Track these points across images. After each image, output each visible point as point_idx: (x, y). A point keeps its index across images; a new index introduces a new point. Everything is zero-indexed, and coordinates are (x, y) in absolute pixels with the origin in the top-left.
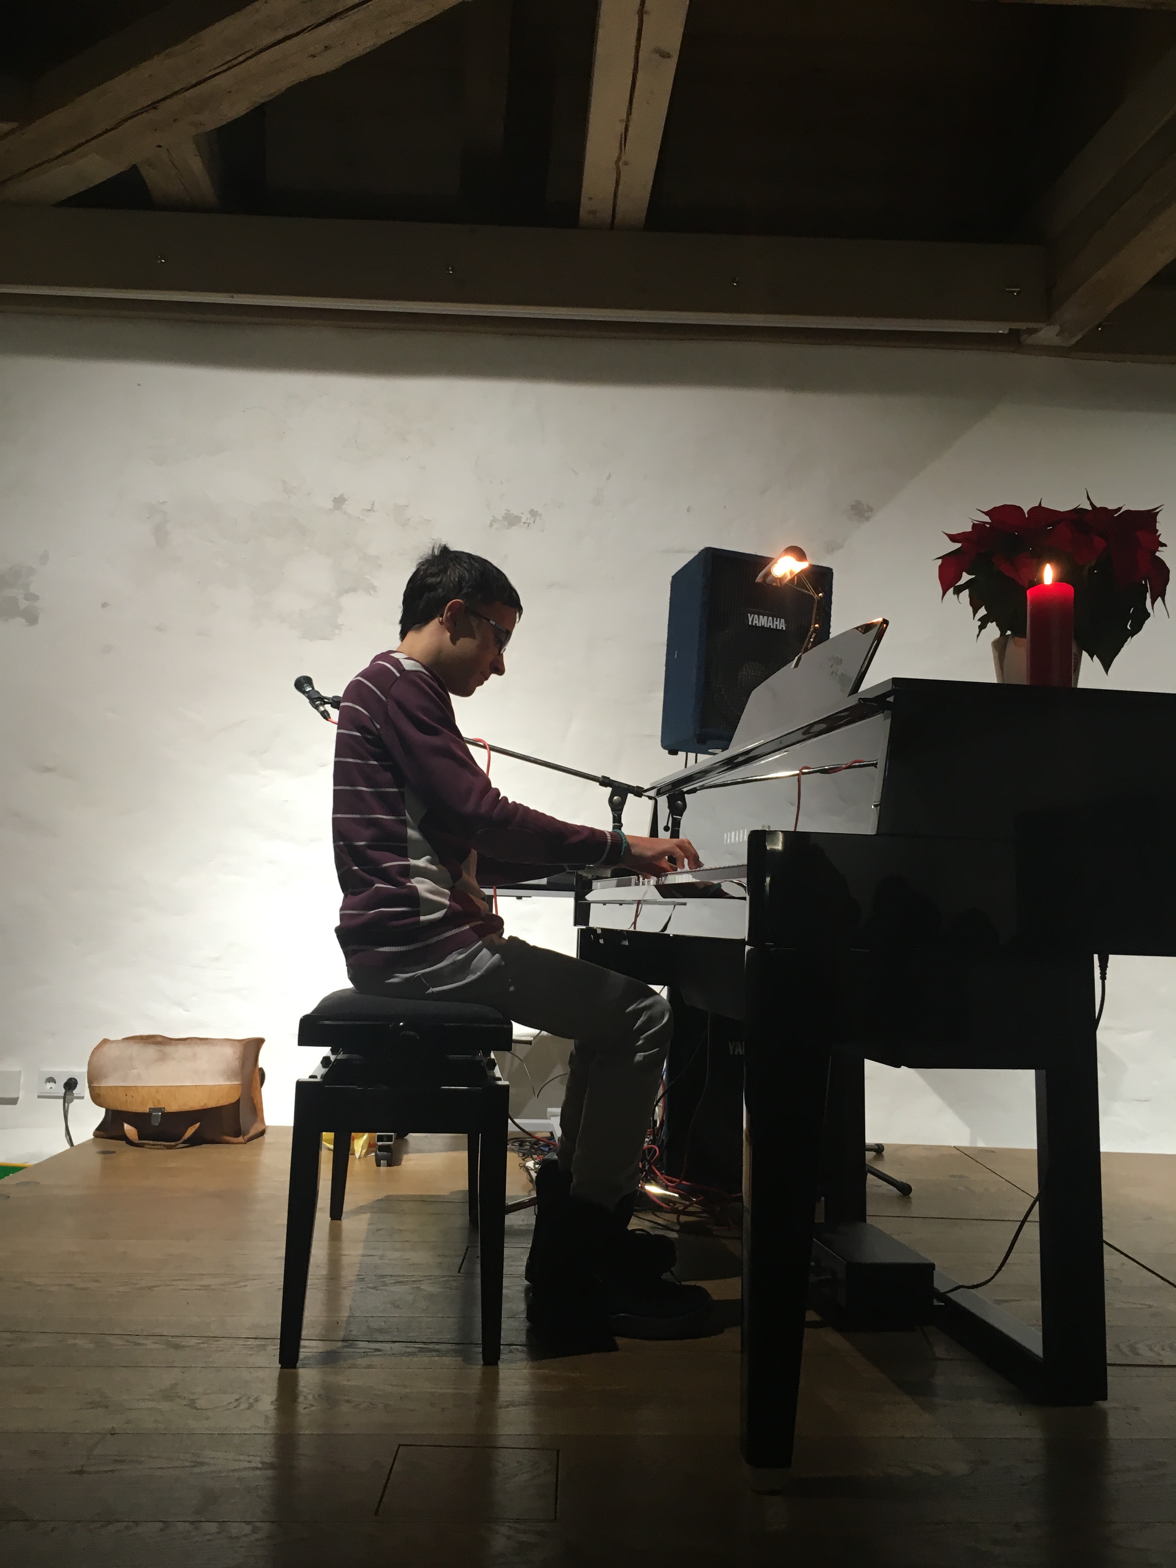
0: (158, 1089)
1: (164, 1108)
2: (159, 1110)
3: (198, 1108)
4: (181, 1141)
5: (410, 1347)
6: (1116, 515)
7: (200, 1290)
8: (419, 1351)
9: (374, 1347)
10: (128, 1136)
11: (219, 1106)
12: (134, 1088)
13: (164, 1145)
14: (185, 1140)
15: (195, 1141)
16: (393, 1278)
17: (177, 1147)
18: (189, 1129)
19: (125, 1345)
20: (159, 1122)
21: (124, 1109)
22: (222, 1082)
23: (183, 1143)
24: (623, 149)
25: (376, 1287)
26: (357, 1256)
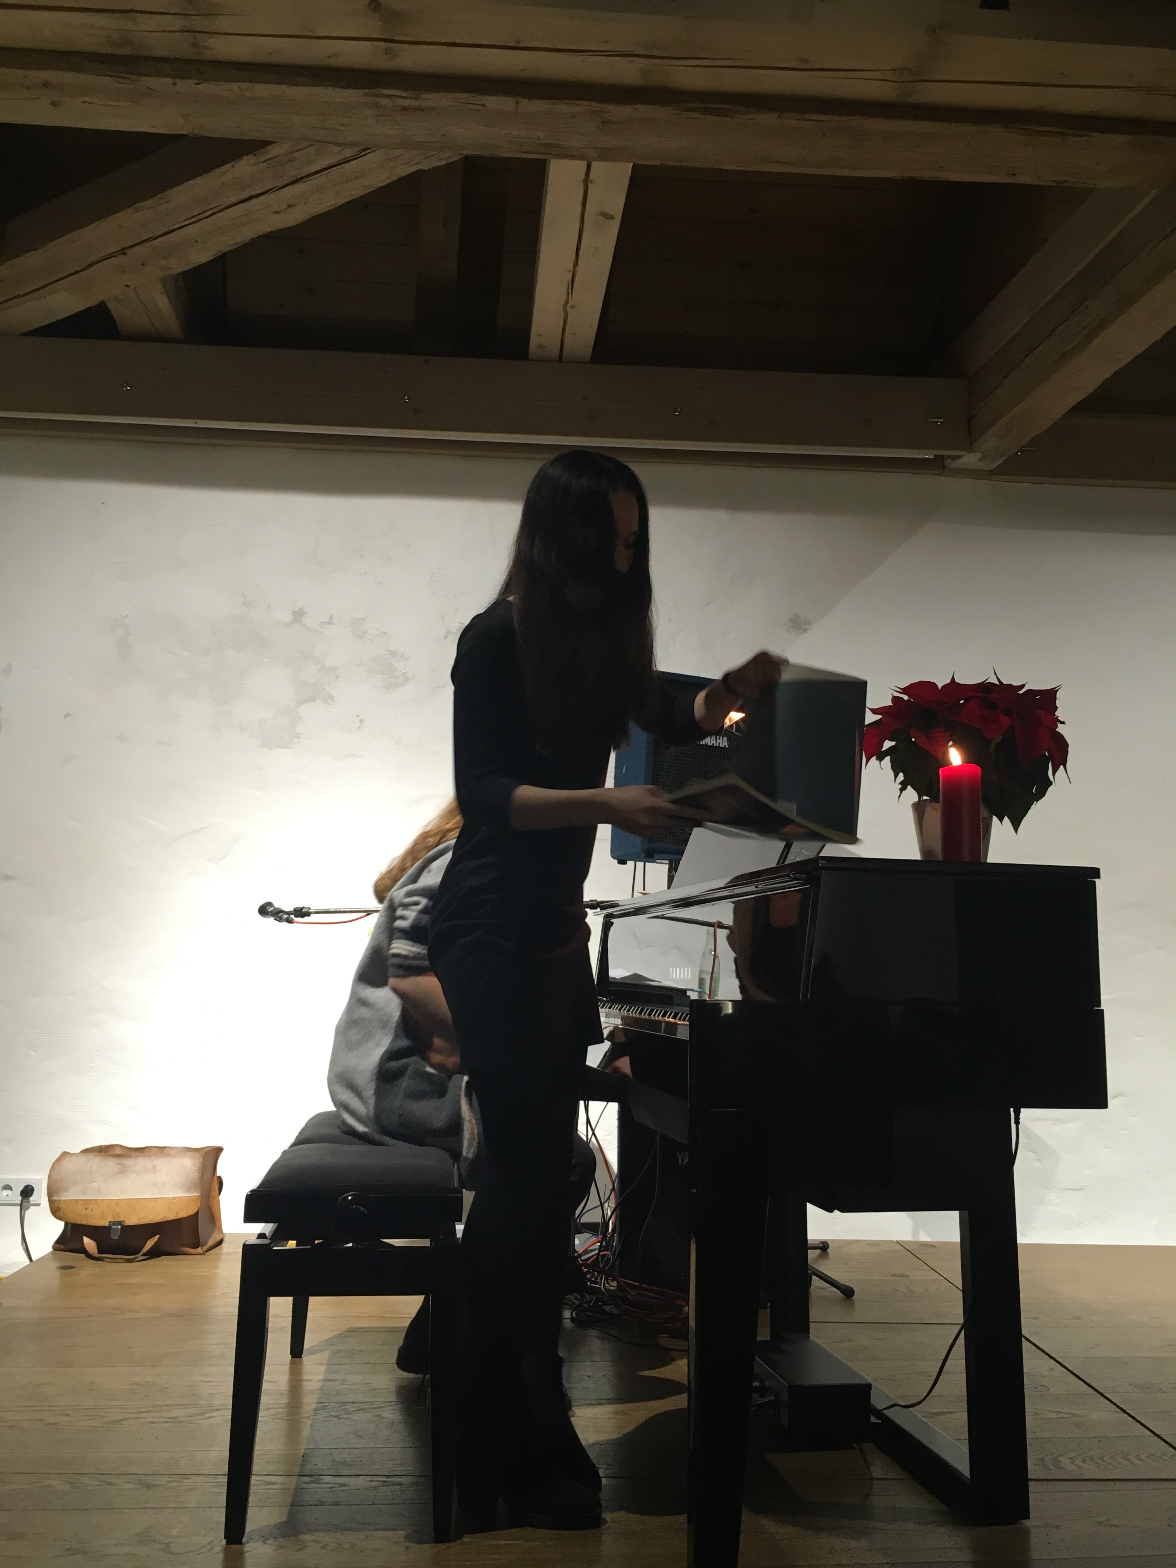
0: (118, 1202)
1: (124, 1221)
2: (119, 1223)
3: (158, 1221)
4: (141, 1254)
5: (372, 1481)
6: (1021, 692)
7: (167, 1422)
8: (383, 1486)
9: (338, 1482)
10: (88, 1250)
11: (179, 1218)
12: (94, 1201)
13: (123, 1259)
14: (145, 1253)
15: (154, 1254)
16: (354, 1405)
17: (136, 1260)
18: (148, 1241)
19: (98, 1485)
20: (119, 1235)
21: (84, 1222)
22: (181, 1194)
23: (142, 1256)
24: (570, 295)
25: (338, 1415)
26: (319, 1381)
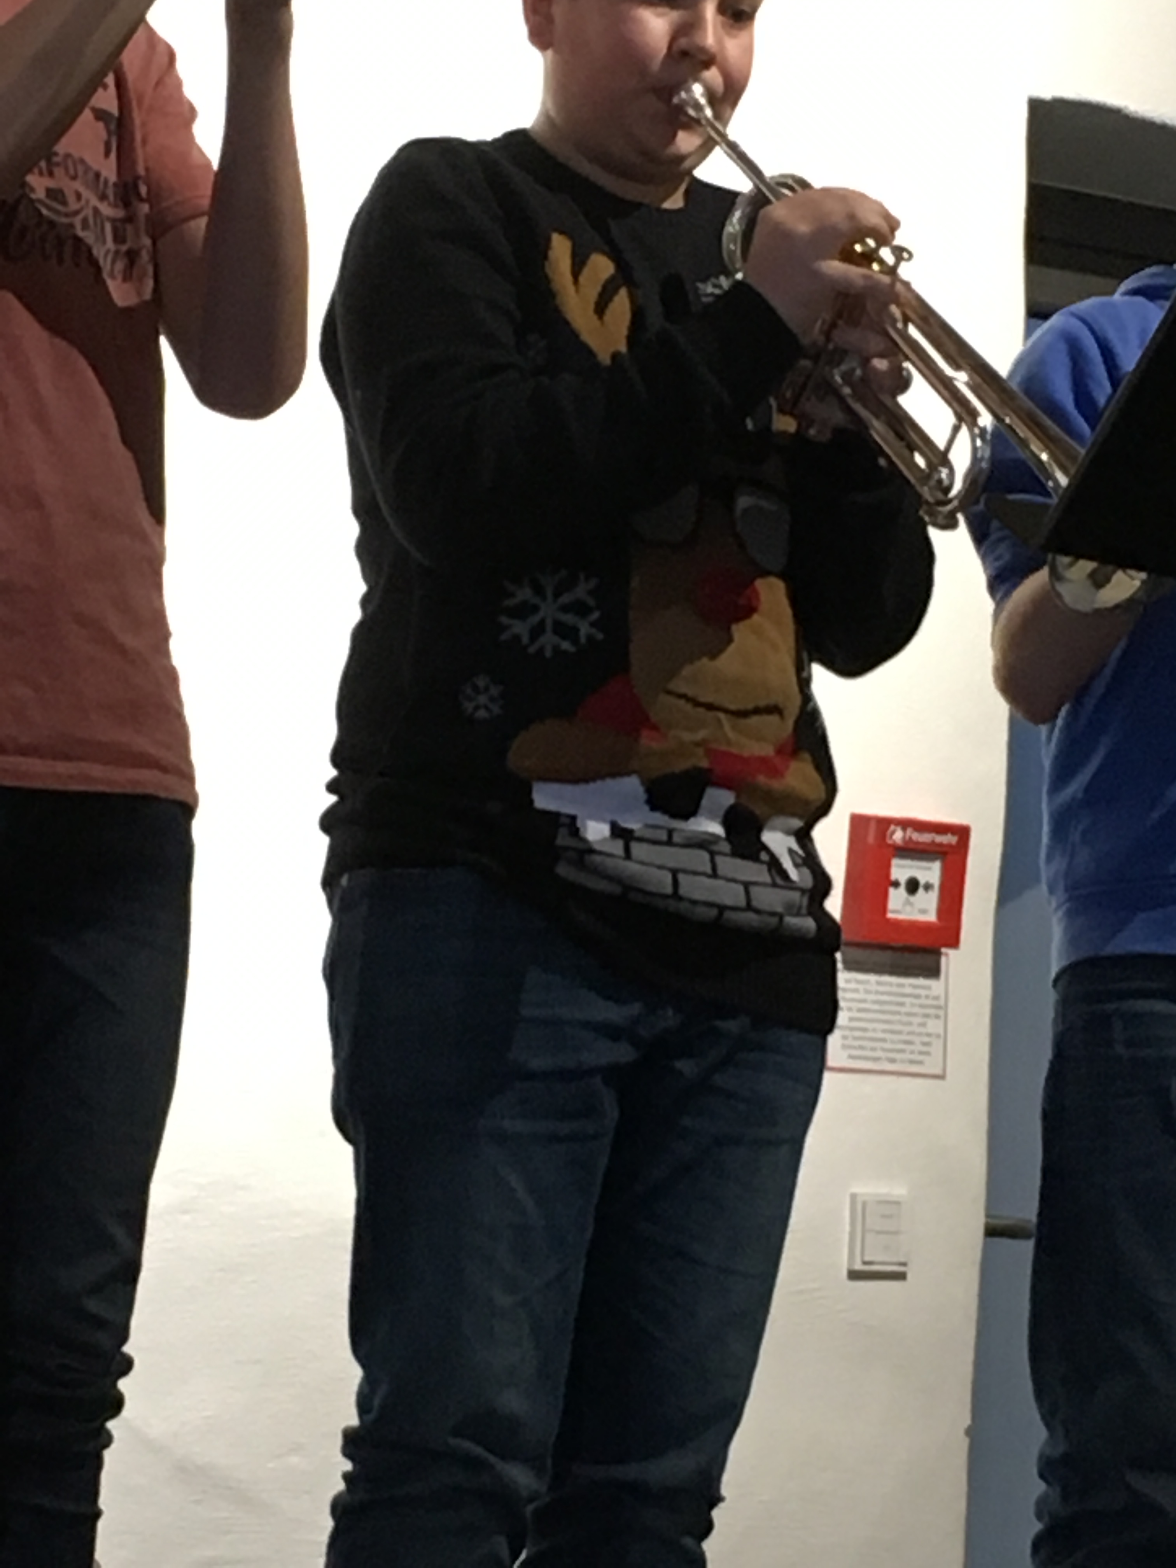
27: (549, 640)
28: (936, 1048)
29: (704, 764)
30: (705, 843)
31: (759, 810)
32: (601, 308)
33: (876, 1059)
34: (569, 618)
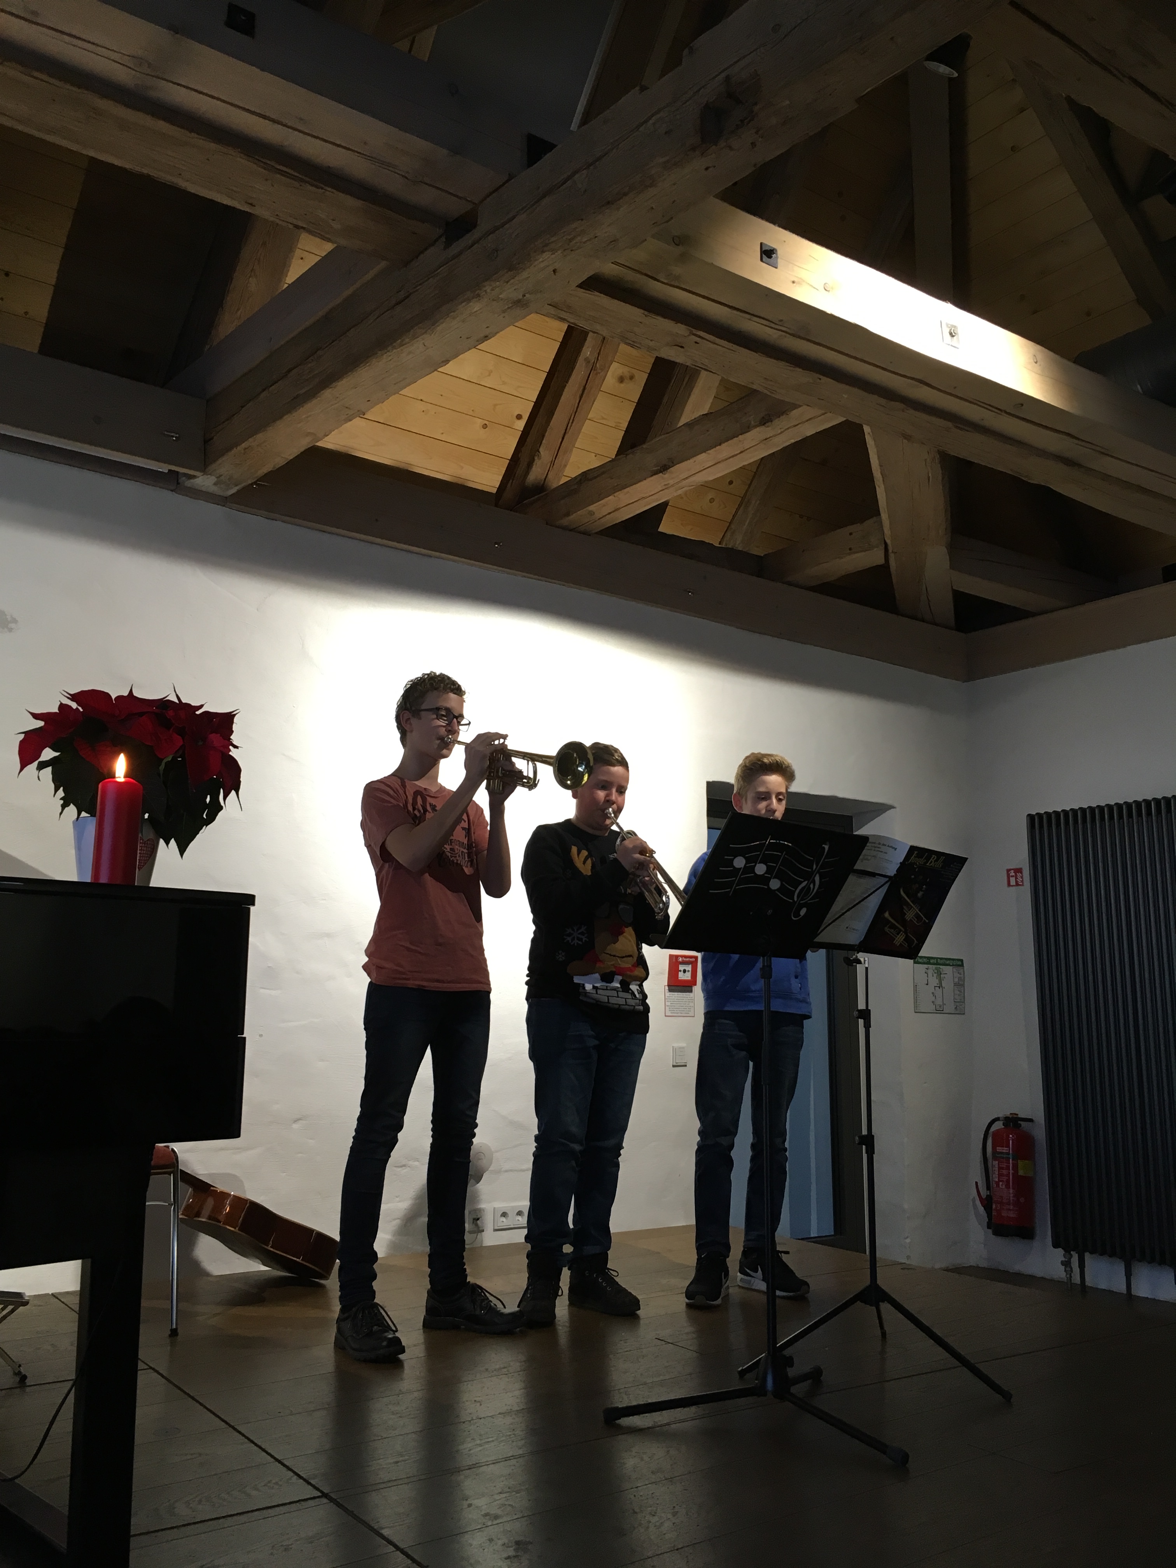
6: (198, 713)
27: (576, 941)
28: (692, 1010)
29: (614, 970)
30: (615, 989)
31: (628, 980)
32: (584, 863)
33: (677, 1013)
34: (580, 936)
